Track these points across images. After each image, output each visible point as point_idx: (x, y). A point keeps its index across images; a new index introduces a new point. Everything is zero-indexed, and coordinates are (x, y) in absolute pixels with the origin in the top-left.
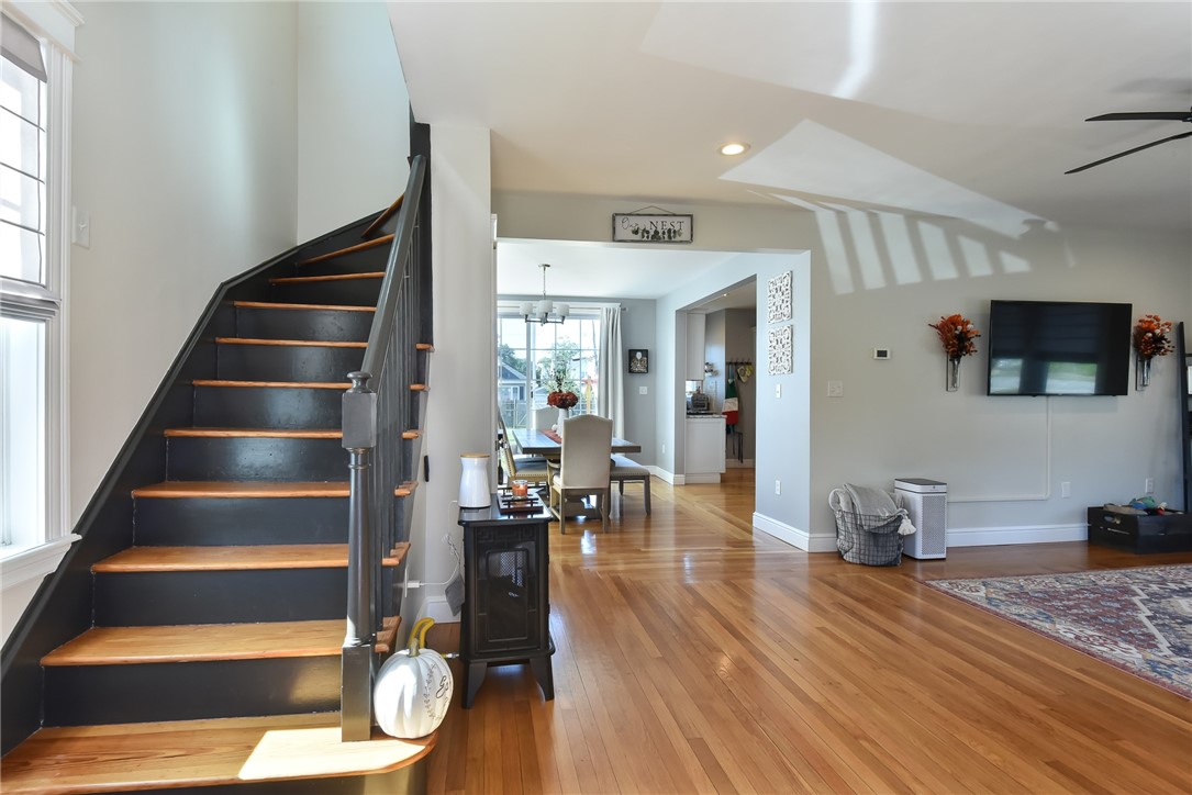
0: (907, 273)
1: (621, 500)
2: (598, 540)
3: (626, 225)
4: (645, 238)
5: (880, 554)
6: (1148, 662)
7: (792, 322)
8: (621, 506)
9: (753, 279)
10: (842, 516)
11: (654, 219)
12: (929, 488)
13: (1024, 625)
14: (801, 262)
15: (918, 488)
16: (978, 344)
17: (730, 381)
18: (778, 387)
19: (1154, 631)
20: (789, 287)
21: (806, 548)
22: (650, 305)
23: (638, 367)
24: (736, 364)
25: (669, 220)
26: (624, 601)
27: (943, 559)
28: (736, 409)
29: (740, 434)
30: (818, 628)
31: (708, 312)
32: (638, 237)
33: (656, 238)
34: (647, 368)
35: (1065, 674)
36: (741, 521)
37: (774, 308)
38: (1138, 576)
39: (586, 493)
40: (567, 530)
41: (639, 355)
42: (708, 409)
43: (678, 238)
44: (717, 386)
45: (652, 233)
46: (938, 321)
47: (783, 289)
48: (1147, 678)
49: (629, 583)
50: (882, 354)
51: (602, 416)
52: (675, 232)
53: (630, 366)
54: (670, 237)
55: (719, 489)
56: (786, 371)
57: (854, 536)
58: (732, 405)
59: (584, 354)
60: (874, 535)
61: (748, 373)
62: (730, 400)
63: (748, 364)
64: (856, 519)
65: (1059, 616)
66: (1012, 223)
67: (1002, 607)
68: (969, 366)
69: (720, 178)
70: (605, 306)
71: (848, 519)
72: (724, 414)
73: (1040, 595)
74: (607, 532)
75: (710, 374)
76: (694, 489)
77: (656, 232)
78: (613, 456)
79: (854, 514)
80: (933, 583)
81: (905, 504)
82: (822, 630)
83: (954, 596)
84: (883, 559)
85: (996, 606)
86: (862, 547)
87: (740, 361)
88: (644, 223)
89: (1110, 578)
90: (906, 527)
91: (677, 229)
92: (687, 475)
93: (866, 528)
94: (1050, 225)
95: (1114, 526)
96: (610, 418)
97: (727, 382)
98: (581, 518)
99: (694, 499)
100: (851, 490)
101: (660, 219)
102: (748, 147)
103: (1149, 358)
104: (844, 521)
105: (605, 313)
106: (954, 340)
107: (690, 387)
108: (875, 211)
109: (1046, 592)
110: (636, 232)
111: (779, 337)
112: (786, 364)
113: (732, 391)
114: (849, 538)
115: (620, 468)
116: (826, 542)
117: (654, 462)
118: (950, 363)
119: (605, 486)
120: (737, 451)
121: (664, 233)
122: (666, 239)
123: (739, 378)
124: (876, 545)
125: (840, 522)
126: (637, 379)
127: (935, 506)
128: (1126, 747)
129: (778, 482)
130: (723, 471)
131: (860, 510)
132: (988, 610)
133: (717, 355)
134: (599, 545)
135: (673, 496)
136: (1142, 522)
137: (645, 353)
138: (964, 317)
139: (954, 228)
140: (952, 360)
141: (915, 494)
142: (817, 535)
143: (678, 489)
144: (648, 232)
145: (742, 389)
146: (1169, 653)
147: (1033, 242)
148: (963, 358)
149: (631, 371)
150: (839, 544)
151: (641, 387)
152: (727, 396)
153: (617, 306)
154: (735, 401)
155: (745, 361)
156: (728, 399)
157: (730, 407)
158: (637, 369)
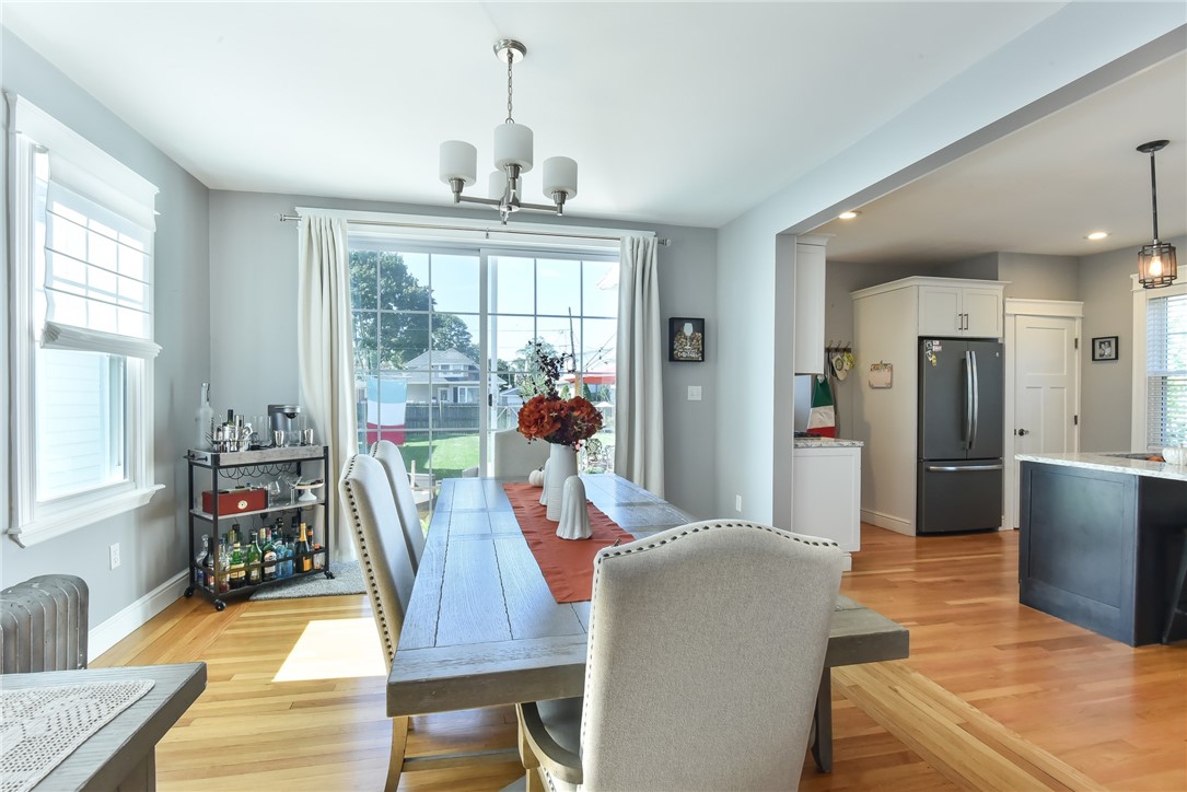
17: (820, 377)
22: (708, 240)
23: (687, 350)
24: (829, 350)
28: (830, 423)
34: (703, 353)
41: (688, 329)
53: (672, 349)
58: (825, 416)
61: (847, 366)
62: (820, 409)
63: (846, 350)
70: (627, 235)
87: (834, 347)
105: (629, 249)
113: (822, 394)
123: (833, 372)
126: (685, 373)
137: (700, 324)
145: (841, 393)
149: (675, 359)
151: (690, 388)
152: (816, 403)
153: (650, 236)
154: (829, 410)
155: (843, 346)
156: (817, 409)
157: (821, 421)
158: (684, 355)
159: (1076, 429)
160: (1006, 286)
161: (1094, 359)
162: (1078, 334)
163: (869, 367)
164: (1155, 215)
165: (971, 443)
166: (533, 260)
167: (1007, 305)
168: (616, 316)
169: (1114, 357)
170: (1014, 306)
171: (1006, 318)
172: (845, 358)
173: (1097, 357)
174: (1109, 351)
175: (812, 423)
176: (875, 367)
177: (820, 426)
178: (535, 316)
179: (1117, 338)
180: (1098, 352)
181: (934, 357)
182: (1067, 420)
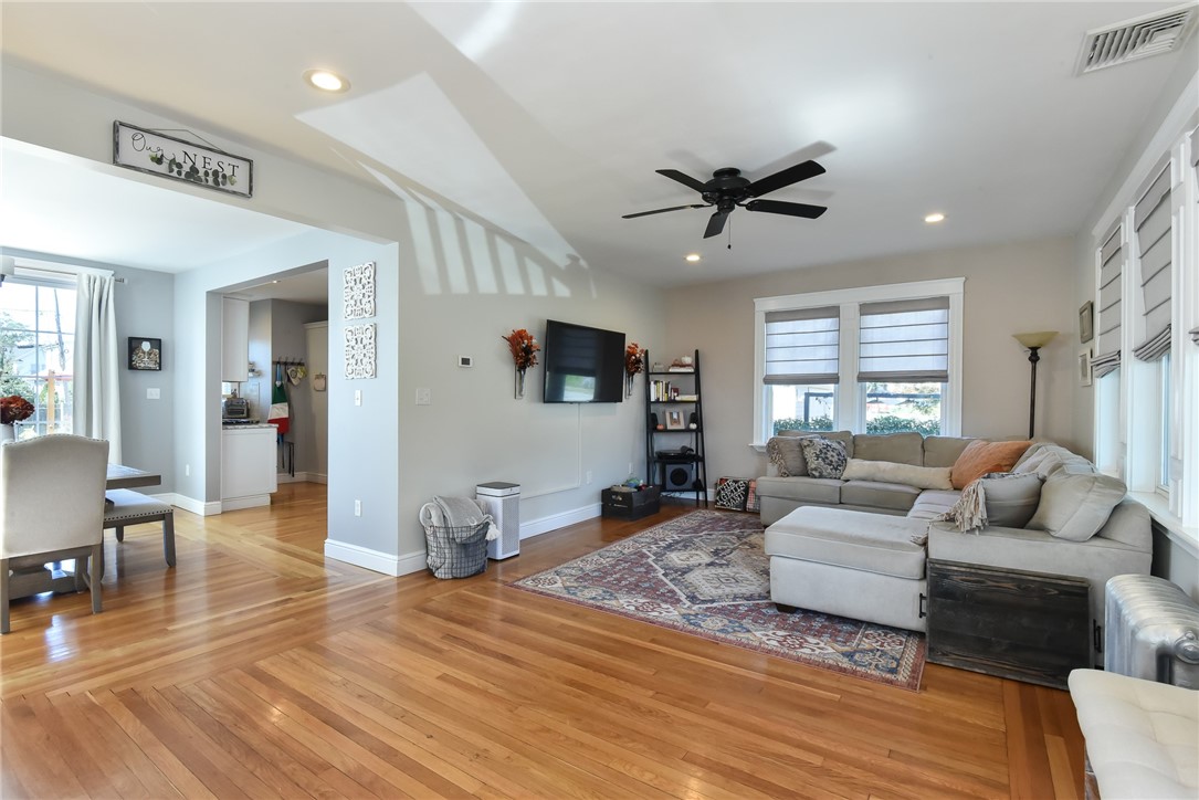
0: (486, 283)
1: (120, 552)
2: (82, 631)
3: (139, 145)
4: (175, 174)
5: (470, 564)
6: (684, 616)
7: (375, 320)
8: (120, 561)
9: (324, 264)
10: (434, 532)
11: (191, 151)
12: (507, 491)
13: (600, 608)
14: (388, 253)
15: (498, 492)
16: (538, 356)
17: (278, 383)
18: (358, 393)
19: (671, 586)
20: (371, 280)
21: (394, 573)
22: (165, 281)
23: (143, 361)
24: (286, 364)
25: (215, 159)
26: (150, 735)
27: (518, 555)
28: (285, 415)
29: (291, 444)
30: (438, 678)
31: (253, 299)
32: (163, 168)
33: (192, 176)
34: (159, 365)
35: (645, 649)
36: (308, 552)
37: (353, 302)
38: (642, 540)
39: (57, 557)
40: (15, 623)
41: (146, 346)
42: (248, 416)
43: (228, 187)
44: (260, 390)
45: (186, 168)
46: (509, 334)
47: (364, 281)
48: (690, 632)
49: (154, 696)
50: (466, 361)
51: (81, 433)
52: (224, 176)
53: (131, 361)
54: (216, 182)
55: (268, 513)
56: (368, 376)
57: (446, 551)
58: (281, 411)
59: (43, 339)
60: (464, 546)
61: (300, 375)
62: (278, 405)
63: (300, 364)
64: (448, 533)
65: (617, 591)
66: (559, 254)
67: (579, 594)
68: (532, 375)
69: (299, 117)
70: (85, 272)
71: (441, 534)
72: (271, 422)
73: (597, 574)
74: (100, 611)
75: (251, 375)
76: (237, 517)
77: (194, 170)
78: (112, 494)
79: (446, 528)
80: (520, 583)
81: (488, 510)
82: (443, 678)
83: (541, 593)
84: (474, 568)
85: (574, 594)
86: (455, 561)
87: (290, 360)
88: (172, 151)
89: (626, 546)
90: (494, 533)
91: (228, 172)
92: (224, 500)
93: (458, 541)
94: (583, 263)
95: (618, 502)
96: (96, 436)
97: (274, 385)
98: (45, 595)
99: (238, 532)
100: (442, 502)
101: (202, 153)
102: (347, 87)
103: (633, 374)
104: (435, 537)
105: (85, 282)
106: (521, 352)
107: (226, 389)
108: (462, 217)
109: (599, 570)
110: (159, 161)
111: (359, 336)
112: (368, 368)
113: (280, 395)
114: (440, 554)
115: (121, 508)
116: (415, 561)
117: (173, 489)
118: (518, 374)
119: (93, 541)
120: (287, 464)
121: (206, 174)
122: (211, 182)
123: (289, 380)
124: (467, 556)
125: (431, 538)
126: (141, 379)
127: (511, 507)
128: (714, 709)
129: (358, 502)
130: (274, 490)
131: (452, 522)
132: (568, 600)
133: (262, 353)
134: (84, 639)
135: (204, 532)
136: (635, 498)
137: (157, 343)
138: (529, 333)
139: (523, 248)
140: (519, 371)
141: (495, 498)
142: (406, 556)
143: (213, 521)
144: (179, 166)
145: (294, 394)
146: (689, 604)
147: (572, 274)
148: (528, 369)
149: (132, 367)
150: (429, 561)
151: (149, 390)
152: (275, 401)
153: (108, 275)
154: (284, 406)
155: (297, 361)
156: (275, 405)
157: (277, 414)
158: (142, 365)
163: (314, 377)
166: (34, 287)
168: (73, 332)
172: (300, 369)
175: (272, 414)
176: (318, 377)
177: (278, 417)
178: (37, 331)
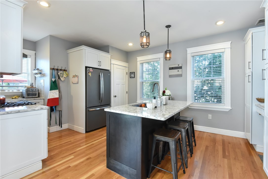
17: (53, 80)
24: (57, 70)
28: (57, 96)
29: (60, 112)
42: (39, 97)
44: (44, 83)
58: (54, 94)
61: (65, 76)
62: (53, 91)
63: (65, 70)
75: (39, 75)
87: (60, 68)
97: (51, 81)
113: (54, 85)
123: (59, 78)
145: (62, 85)
152: (51, 89)
154: (57, 91)
155: (63, 69)
156: (52, 91)
157: (53, 96)
159: (127, 94)
160: (111, 55)
161: (130, 78)
162: (127, 71)
163: (72, 77)
164: (144, 21)
165: (102, 100)
167: (111, 61)
169: (134, 77)
170: (113, 62)
171: (111, 65)
172: (64, 73)
173: (131, 77)
174: (133, 76)
175: (49, 96)
176: (74, 77)
177: (52, 98)
179: (134, 72)
180: (131, 76)
181: (90, 73)
182: (125, 92)
